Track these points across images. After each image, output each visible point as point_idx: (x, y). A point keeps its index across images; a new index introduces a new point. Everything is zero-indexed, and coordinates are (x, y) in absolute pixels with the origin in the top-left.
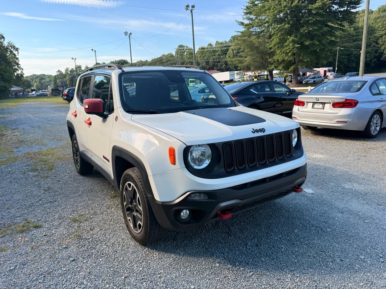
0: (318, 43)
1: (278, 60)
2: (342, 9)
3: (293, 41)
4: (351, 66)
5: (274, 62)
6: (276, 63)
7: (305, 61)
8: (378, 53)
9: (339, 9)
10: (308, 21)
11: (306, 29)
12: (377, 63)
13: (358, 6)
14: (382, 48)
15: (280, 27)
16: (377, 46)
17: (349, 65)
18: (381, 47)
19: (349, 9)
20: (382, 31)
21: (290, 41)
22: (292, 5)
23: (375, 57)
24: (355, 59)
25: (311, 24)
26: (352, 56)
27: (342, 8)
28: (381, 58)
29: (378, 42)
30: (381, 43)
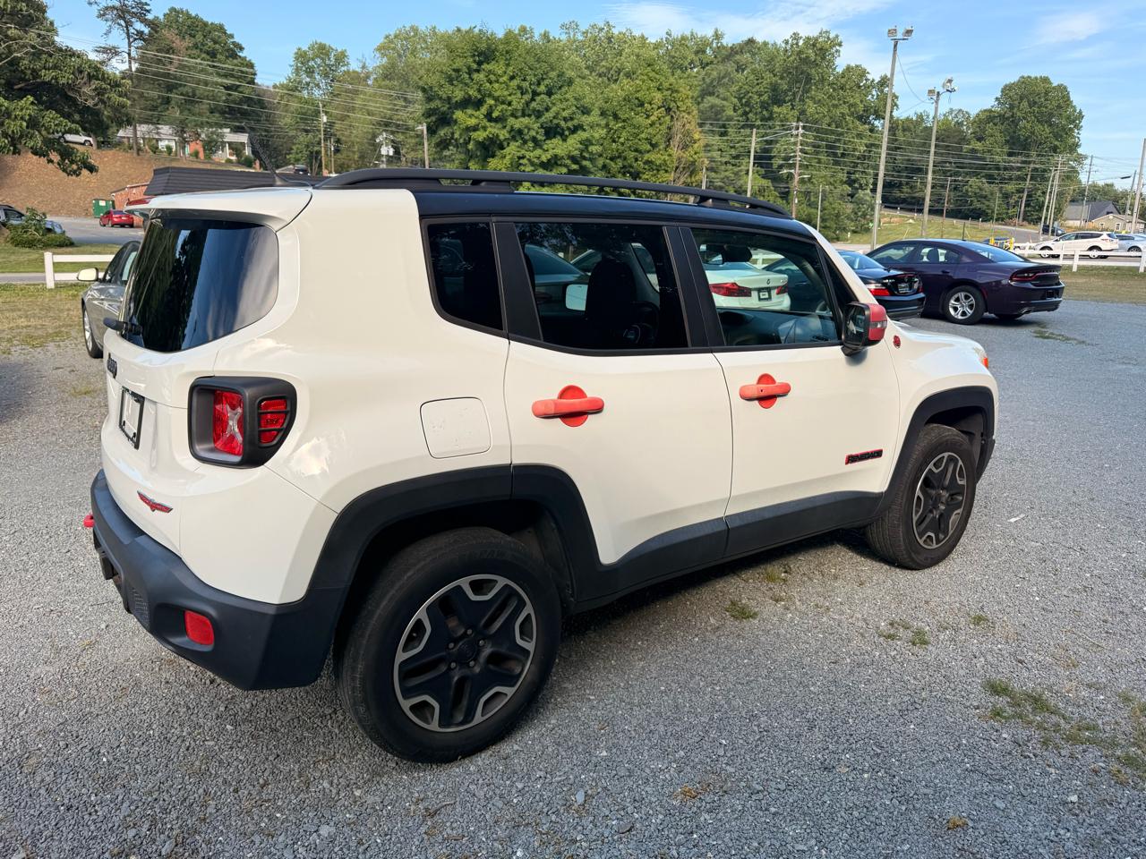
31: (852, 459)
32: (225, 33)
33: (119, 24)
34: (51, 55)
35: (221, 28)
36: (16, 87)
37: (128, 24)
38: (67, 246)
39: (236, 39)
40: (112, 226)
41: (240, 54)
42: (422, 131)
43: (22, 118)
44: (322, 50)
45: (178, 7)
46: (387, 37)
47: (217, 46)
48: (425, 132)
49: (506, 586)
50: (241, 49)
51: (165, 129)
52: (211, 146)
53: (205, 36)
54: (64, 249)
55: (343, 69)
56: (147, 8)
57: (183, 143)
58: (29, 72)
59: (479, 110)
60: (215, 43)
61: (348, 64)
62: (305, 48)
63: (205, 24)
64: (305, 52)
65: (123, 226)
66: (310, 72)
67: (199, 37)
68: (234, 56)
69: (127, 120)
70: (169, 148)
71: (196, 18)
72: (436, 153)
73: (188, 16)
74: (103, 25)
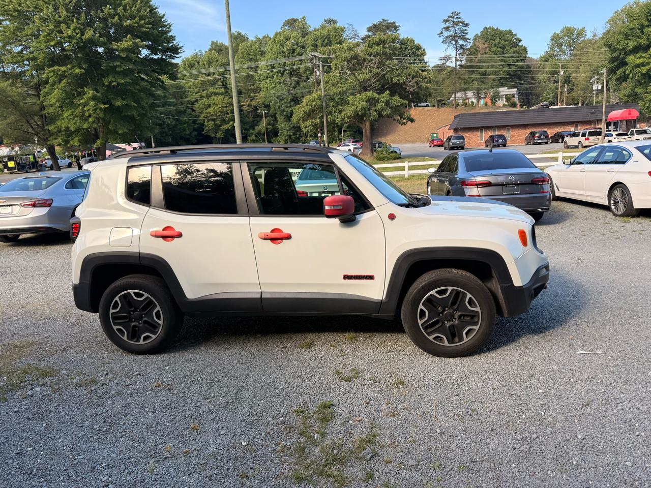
0: (136, 105)
1: (67, 129)
2: (156, 57)
3: (94, 98)
4: (167, 141)
5: (60, 131)
6: (63, 133)
7: (120, 132)
8: (197, 124)
9: (152, 56)
10: (116, 67)
11: (113, 79)
12: (198, 137)
13: (177, 56)
14: (201, 118)
15: (65, 71)
16: (194, 114)
17: (164, 140)
18: (200, 116)
19: (164, 57)
20: (196, 93)
21: (89, 97)
22: (83, 38)
23: (195, 130)
24: (169, 131)
25: (119, 73)
26: (165, 126)
27: (156, 54)
28: (203, 131)
29: (194, 108)
30: (198, 110)
31: (346, 277)
32: (512, 34)
33: (452, 44)
34: (397, 70)
35: (510, 32)
36: (385, 87)
37: (457, 42)
38: (397, 159)
39: (518, 36)
40: (434, 147)
41: (520, 44)
42: (603, 73)
43: (383, 102)
44: (569, 31)
45: (488, 26)
46: (616, 12)
47: (507, 42)
48: (605, 74)
49: (148, 297)
50: (520, 41)
51: (470, 94)
52: (495, 98)
53: (500, 39)
54: (396, 161)
55: (582, 39)
56: (466, 32)
57: (479, 98)
58: (390, 79)
59: (647, 52)
60: (505, 41)
61: (586, 35)
62: (558, 32)
63: (501, 32)
64: (558, 35)
65: (439, 146)
66: (560, 45)
67: (497, 40)
68: (515, 45)
69: (429, 95)
70: (473, 103)
71: (497, 30)
72: (616, 85)
73: (493, 30)
74: (444, 46)
